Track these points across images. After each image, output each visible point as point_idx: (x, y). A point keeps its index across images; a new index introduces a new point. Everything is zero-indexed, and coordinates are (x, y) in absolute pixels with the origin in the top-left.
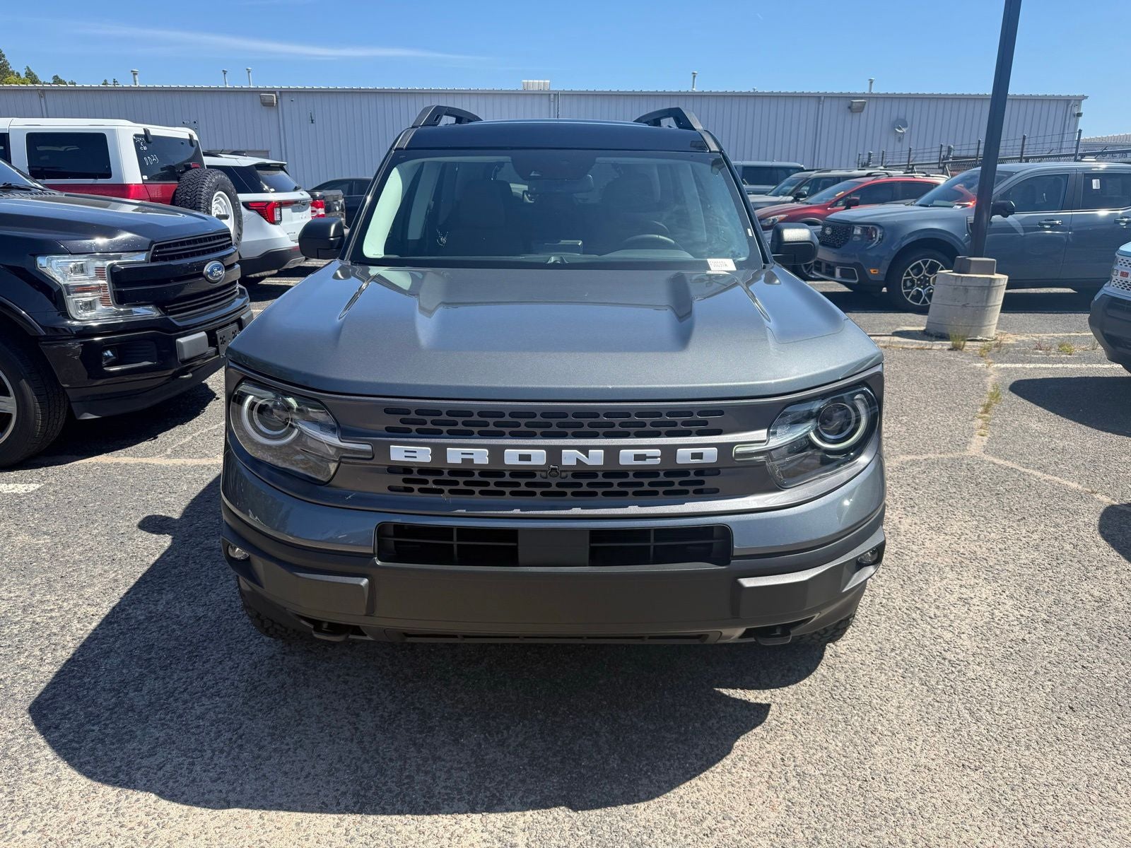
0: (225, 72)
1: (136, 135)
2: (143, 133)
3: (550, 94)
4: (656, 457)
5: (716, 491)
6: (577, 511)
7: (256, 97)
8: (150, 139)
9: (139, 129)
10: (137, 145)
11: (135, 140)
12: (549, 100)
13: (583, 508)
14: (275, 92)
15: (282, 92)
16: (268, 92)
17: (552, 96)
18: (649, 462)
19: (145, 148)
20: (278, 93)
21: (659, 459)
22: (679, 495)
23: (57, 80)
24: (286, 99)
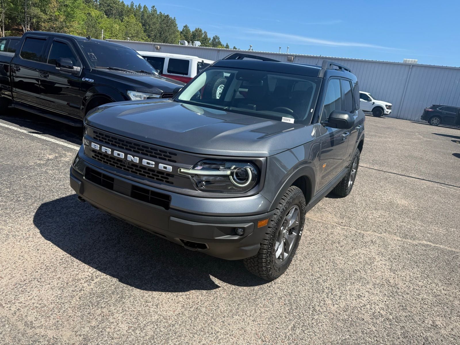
0: (280, 48)
1: (198, 62)
2: (201, 62)
3: (410, 65)
4: (153, 165)
5: (172, 183)
6: (130, 177)
7: (286, 57)
8: (203, 64)
9: (200, 60)
10: (198, 65)
11: (198, 64)
12: (409, 68)
13: (132, 176)
14: (293, 56)
15: (296, 56)
16: (291, 56)
17: (411, 66)
18: (150, 166)
19: (201, 67)
20: (294, 56)
21: (154, 166)
22: (160, 181)
23: (234, 48)
24: (297, 59)
